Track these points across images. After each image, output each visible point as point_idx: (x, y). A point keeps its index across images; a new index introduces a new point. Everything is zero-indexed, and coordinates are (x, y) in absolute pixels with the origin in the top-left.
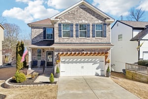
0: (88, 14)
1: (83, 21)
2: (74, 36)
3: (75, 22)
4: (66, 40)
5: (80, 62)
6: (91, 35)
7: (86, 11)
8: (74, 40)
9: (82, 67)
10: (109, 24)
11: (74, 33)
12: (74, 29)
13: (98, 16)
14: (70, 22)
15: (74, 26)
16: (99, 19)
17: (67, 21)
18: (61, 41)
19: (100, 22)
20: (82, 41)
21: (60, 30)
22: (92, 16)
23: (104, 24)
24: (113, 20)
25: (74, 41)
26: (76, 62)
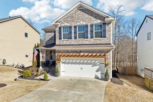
0: (87, 15)
1: (81, 22)
2: (73, 37)
3: (73, 24)
4: (65, 42)
5: (79, 63)
6: (89, 36)
7: (84, 12)
8: (73, 41)
9: (81, 69)
10: (110, 23)
11: (73, 35)
12: (73, 31)
13: (97, 16)
14: (68, 25)
15: (73, 29)
16: (98, 19)
17: (66, 24)
18: (61, 43)
19: (99, 21)
20: (80, 43)
21: (60, 33)
22: (90, 17)
23: (103, 24)
24: (113, 18)
25: (73, 43)
26: (75, 63)
